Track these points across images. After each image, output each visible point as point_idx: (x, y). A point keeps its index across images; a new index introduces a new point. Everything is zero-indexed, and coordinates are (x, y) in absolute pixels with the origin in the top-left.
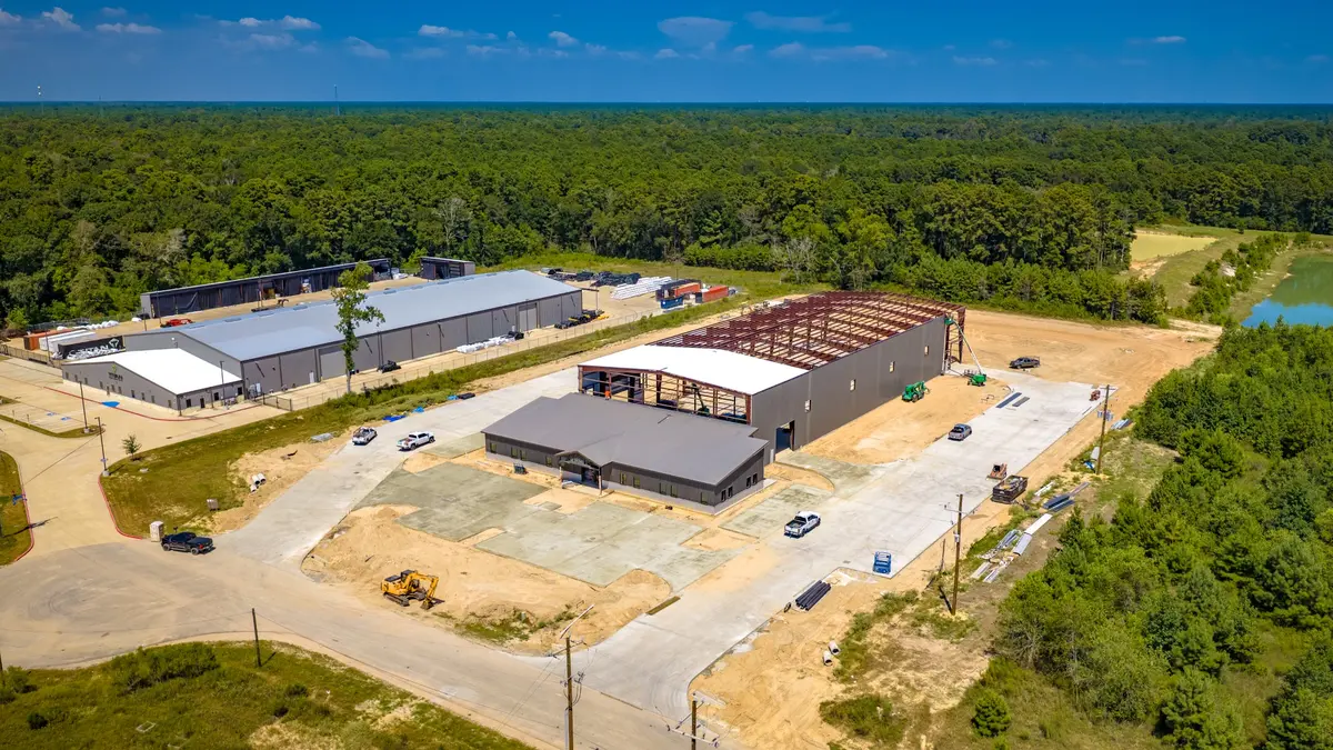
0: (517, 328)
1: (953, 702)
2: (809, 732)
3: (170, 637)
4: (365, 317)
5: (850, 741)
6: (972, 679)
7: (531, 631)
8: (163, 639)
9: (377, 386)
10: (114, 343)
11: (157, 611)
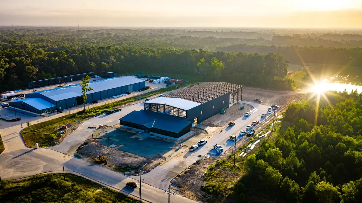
0: (128, 91)
1: (233, 186)
2: (198, 193)
3: (42, 172)
4: (88, 90)
5: (208, 195)
6: (237, 180)
7: (132, 170)
8: (40, 173)
9: (92, 108)
10: (22, 96)
11: (39, 166)
